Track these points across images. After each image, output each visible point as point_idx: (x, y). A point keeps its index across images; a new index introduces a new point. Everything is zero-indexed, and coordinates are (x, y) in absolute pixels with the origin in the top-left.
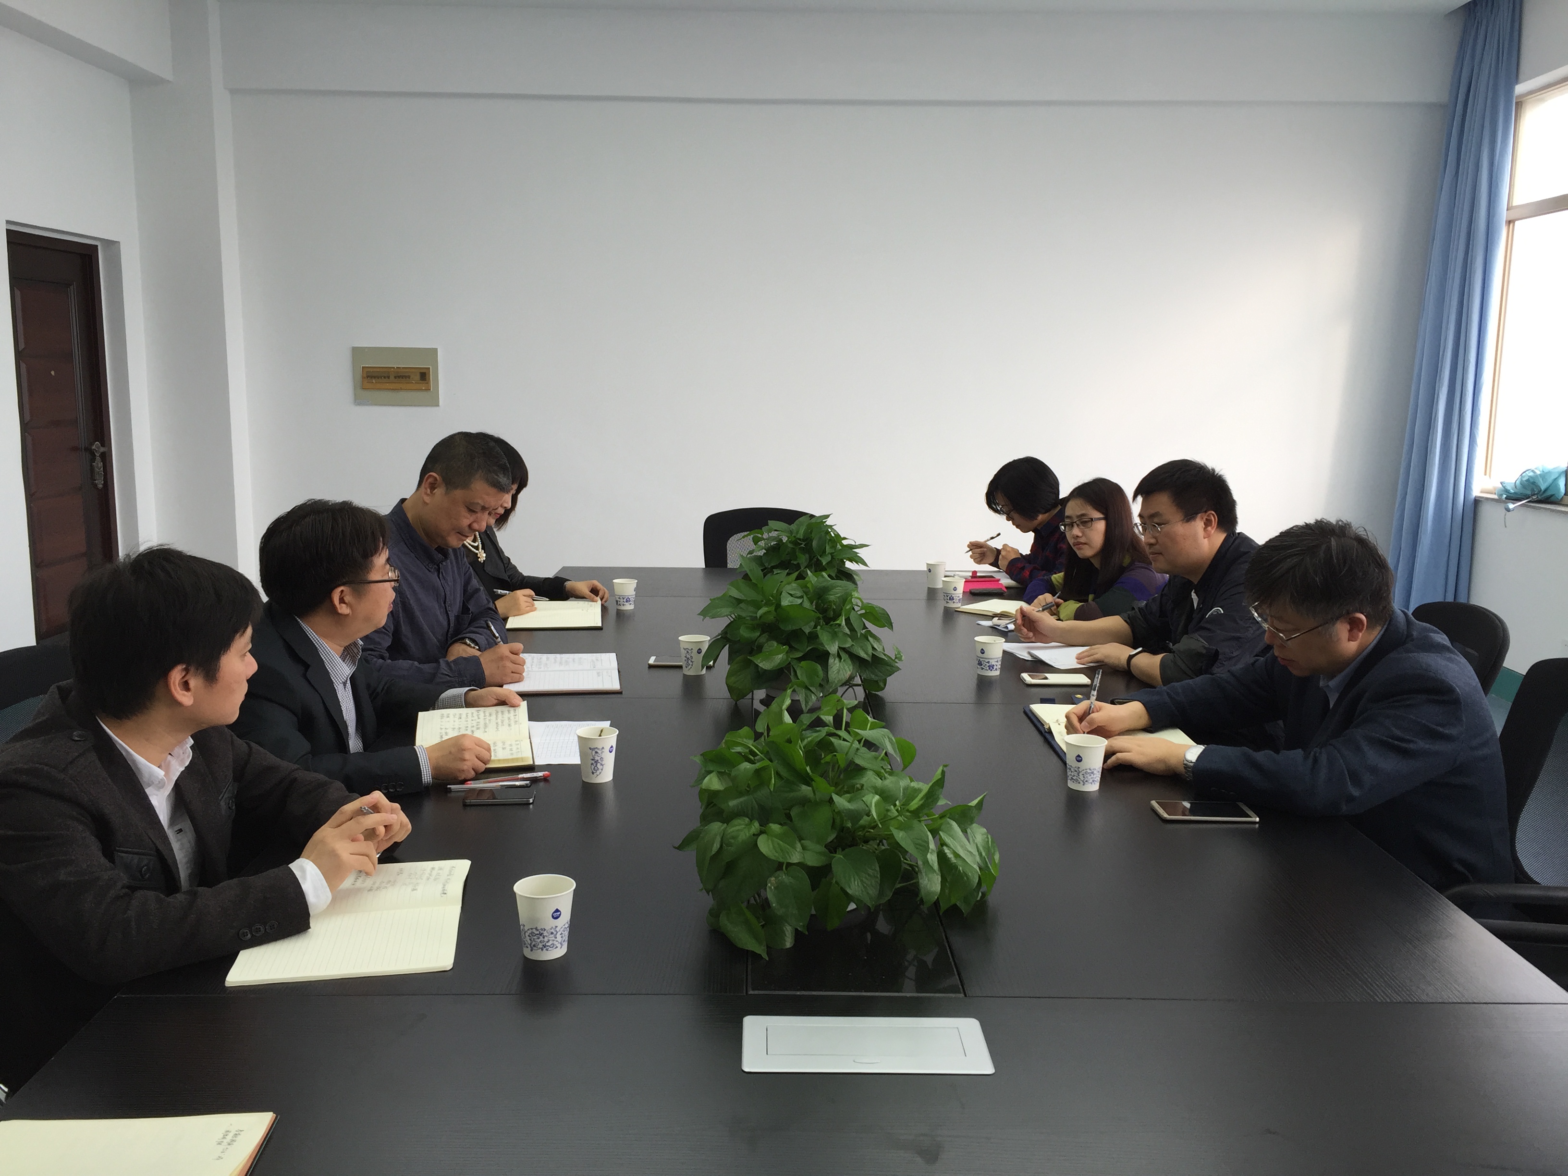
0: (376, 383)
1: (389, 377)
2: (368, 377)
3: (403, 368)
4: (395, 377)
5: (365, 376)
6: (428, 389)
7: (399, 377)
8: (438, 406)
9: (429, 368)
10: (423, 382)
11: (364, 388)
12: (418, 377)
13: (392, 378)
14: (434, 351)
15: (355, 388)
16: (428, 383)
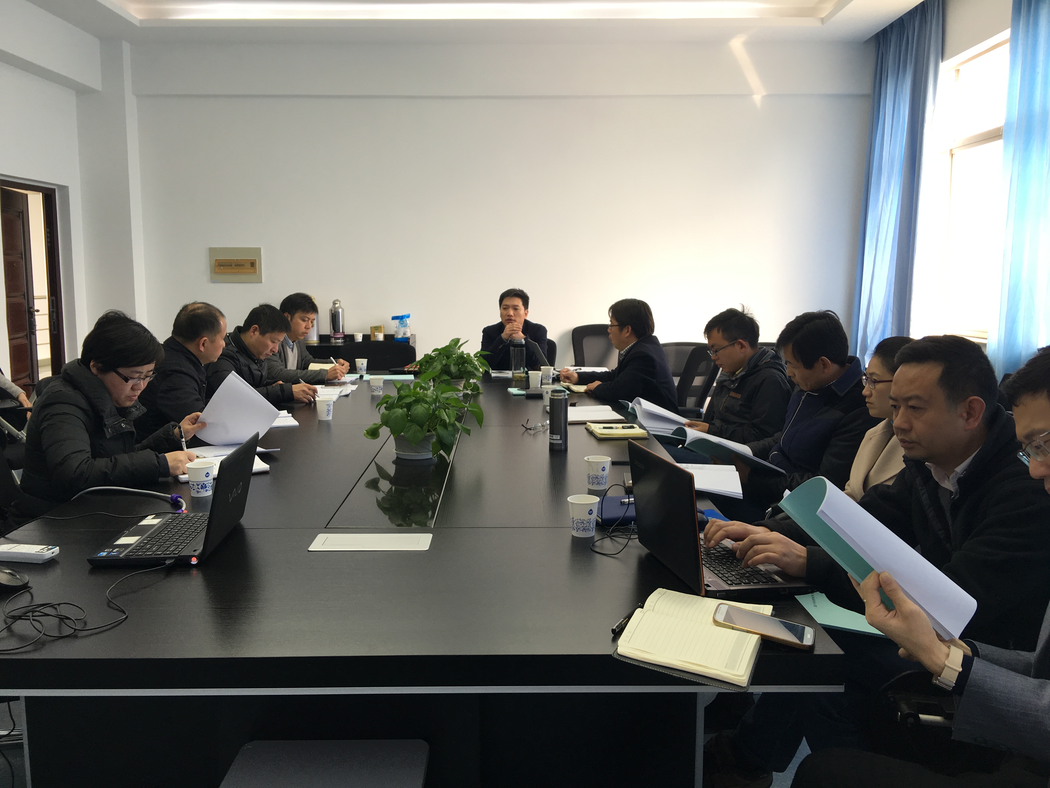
0: (223, 269)
1: (231, 266)
2: (218, 265)
3: (240, 260)
4: (235, 265)
5: (217, 265)
6: (255, 272)
7: (238, 265)
8: (261, 282)
9: (256, 260)
10: (252, 268)
11: (216, 273)
12: (250, 265)
13: (233, 266)
14: (259, 249)
15: (211, 272)
16: (255, 269)
